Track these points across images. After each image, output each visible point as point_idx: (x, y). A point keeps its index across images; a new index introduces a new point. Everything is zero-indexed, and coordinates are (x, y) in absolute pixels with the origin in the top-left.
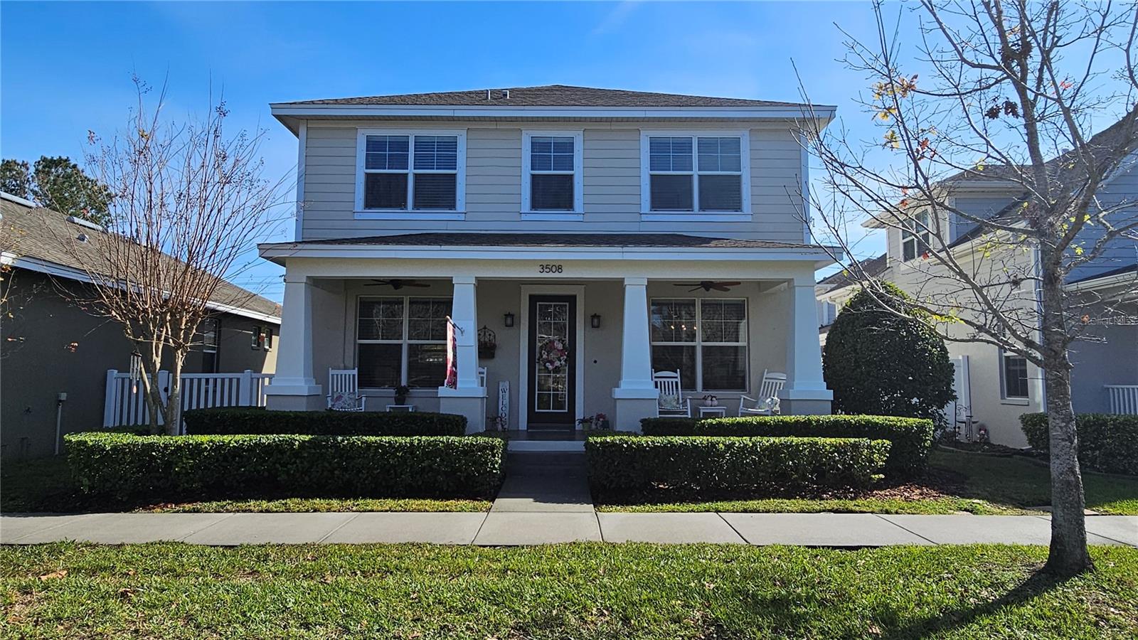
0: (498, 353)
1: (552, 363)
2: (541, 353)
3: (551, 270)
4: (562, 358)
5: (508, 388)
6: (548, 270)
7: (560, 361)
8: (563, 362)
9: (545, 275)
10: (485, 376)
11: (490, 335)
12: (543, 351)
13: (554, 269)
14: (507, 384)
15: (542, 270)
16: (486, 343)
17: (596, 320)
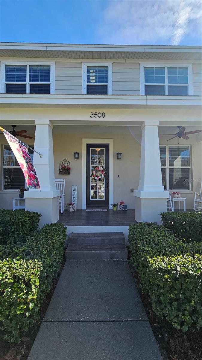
0: (71, 172)
1: (97, 176)
2: (92, 172)
3: (98, 116)
4: (102, 174)
5: (76, 189)
6: (96, 116)
7: (102, 176)
8: (103, 176)
9: (94, 119)
10: (64, 183)
11: (67, 163)
12: (93, 171)
13: (100, 115)
14: (76, 187)
15: (92, 116)
16: (65, 167)
17: (119, 156)
